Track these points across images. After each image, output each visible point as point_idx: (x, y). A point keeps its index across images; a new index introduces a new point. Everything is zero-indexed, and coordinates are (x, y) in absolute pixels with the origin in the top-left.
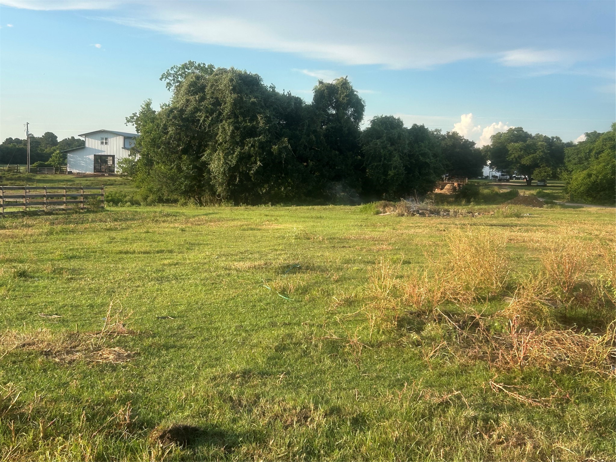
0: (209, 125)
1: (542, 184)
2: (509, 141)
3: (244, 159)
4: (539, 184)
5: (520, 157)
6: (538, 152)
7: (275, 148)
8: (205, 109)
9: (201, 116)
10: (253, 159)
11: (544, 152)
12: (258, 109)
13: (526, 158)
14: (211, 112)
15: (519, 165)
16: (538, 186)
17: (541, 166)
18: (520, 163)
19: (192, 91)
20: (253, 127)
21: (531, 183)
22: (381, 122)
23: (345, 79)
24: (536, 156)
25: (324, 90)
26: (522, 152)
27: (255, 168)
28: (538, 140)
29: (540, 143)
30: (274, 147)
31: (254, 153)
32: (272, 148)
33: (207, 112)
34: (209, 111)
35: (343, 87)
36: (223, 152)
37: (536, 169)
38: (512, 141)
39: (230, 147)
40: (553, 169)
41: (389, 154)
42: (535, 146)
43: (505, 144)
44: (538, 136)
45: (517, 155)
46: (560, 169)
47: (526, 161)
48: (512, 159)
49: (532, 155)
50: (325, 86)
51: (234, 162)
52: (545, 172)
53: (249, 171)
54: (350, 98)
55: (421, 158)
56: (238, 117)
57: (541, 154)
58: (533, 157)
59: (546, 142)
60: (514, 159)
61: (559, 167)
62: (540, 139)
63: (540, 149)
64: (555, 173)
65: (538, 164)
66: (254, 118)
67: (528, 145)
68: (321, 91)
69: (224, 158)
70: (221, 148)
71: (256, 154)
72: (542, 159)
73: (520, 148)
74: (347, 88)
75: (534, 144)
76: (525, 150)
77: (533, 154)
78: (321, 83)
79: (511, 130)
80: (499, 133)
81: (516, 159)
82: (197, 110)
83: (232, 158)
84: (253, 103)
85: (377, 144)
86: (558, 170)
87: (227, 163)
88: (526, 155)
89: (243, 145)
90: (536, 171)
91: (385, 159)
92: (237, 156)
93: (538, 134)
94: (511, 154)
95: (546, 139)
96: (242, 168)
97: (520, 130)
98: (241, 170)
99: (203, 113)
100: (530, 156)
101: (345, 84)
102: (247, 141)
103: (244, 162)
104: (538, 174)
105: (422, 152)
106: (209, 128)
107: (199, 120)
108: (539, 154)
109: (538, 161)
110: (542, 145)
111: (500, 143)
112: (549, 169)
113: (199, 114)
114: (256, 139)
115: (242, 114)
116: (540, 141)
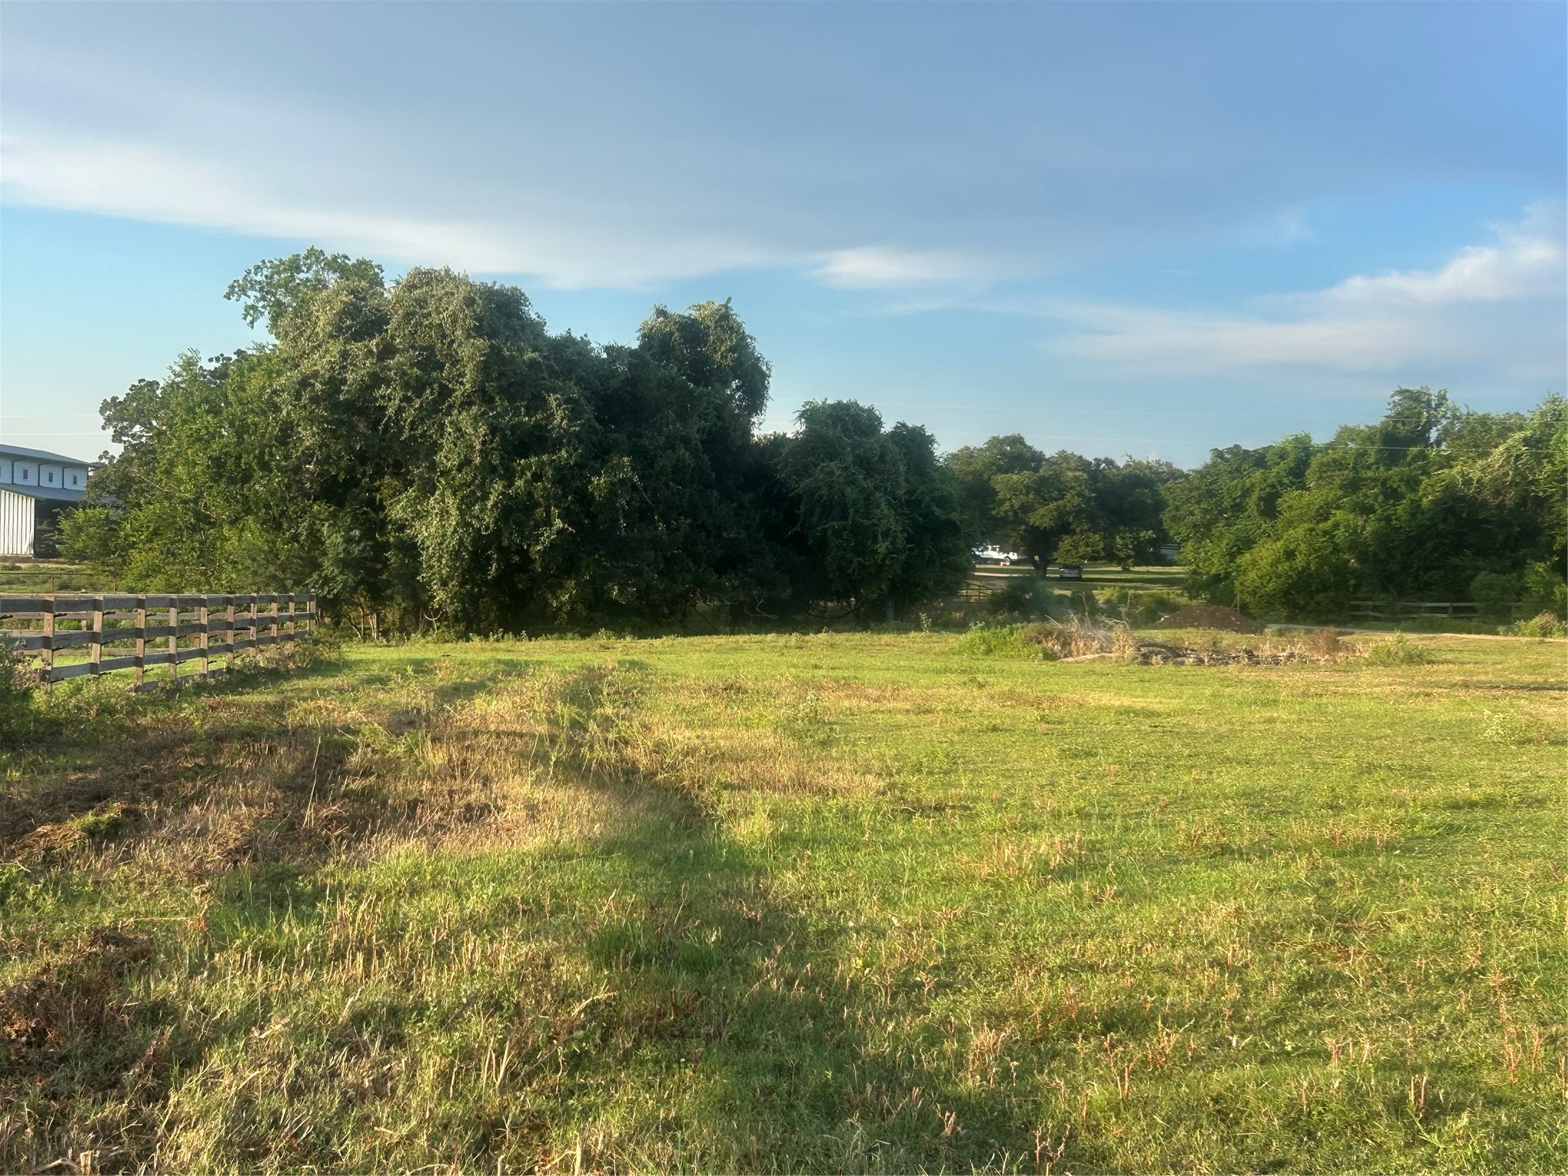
0: (413, 423)
1: (1074, 574)
2: (994, 468)
3: (516, 511)
4: (1067, 573)
5: (1026, 509)
6: (1069, 496)
7: (599, 482)
8: (401, 378)
9: (391, 398)
10: (540, 512)
11: (1083, 496)
12: (544, 379)
13: (1042, 511)
14: (419, 386)
15: (1023, 527)
16: (1062, 579)
17: (1078, 530)
18: (1026, 524)
19: (349, 328)
20: (537, 426)
21: (1045, 573)
22: (830, 416)
23: (726, 306)
24: (1065, 506)
25: (672, 334)
26: (1031, 496)
27: (547, 536)
28: (1065, 465)
29: (1070, 474)
30: (595, 480)
31: (542, 496)
32: (590, 482)
33: (406, 386)
34: (413, 383)
35: (722, 327)
36: (454, 494)
37: (1065, 537)
38: (1001, 470)
39: (473, 481)
40: (1106, 538)
41: (865, 499)
42: (1059, 481)
43: (985, 477)
44: (1064, 457)
45: (1016, 503)
46: (1122, 538)
47: (1042, 517)
48: (1006, 512)
49: (1055, 503)
50: (676, 323)
51: (488, 519)
52: (1087, 545)
53: (529, 546)
54: (739, 357)
55: (937, 511)
56: (491, 400)
57: (1077, 500)
58: (1058, 508)
59: (1083, 471)
60: (1011, 513)
61: (1119, 532)
62: (1069, 463)
63: (1072, 488)
64: (1112, 548)
65: (1069, 524)
66: (537, 403)
67: (1043, 479)
68: (664, 335)
69: (458, 509)
70: (447, 483)
71: (547, 498)
72: (1079, 512)
73: (1026, 487)
74: (731, 328)
75: (1057, 476)
76: (1038, 491)
77: (1056, 500)
78: (661, 313)
79: (995, 442)
80: (967, 448)
81: (1016, 513)
82: (377, 380)
83: (482, 511)
84: (533, 364)
85: (832, 473)
86: (1118, 540)
87: (468, 525)
88: (1039, 503)
89: (509, 478)
90: (1066, 543)
91: (856, 512)
92: (495, 505)
93: (1064, 452)
94: (1002, 502)
95: (1083, 465)
96: (509, 539)
97: (1017, 441)
98: (505, 543)
99: (395, 389)
100: (1052, 506)
101: (724, 318)
102: (520, 464)
103: (514, 522)
104: (1069, 551)
105: (937, 494)
106: (411, 429)
107: (383, 409)
108: (1071, 500)
109: (1071, 519)
110: (1076, 479)
111: (972, 472)
112: (1097, 537)
113: (382, 391)
114: (545, 458)
115: (501, 391)
116: (1069, 469)
